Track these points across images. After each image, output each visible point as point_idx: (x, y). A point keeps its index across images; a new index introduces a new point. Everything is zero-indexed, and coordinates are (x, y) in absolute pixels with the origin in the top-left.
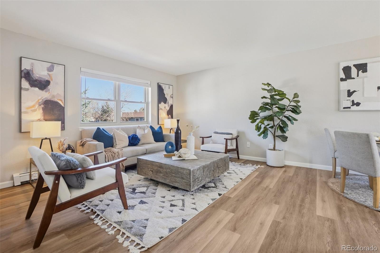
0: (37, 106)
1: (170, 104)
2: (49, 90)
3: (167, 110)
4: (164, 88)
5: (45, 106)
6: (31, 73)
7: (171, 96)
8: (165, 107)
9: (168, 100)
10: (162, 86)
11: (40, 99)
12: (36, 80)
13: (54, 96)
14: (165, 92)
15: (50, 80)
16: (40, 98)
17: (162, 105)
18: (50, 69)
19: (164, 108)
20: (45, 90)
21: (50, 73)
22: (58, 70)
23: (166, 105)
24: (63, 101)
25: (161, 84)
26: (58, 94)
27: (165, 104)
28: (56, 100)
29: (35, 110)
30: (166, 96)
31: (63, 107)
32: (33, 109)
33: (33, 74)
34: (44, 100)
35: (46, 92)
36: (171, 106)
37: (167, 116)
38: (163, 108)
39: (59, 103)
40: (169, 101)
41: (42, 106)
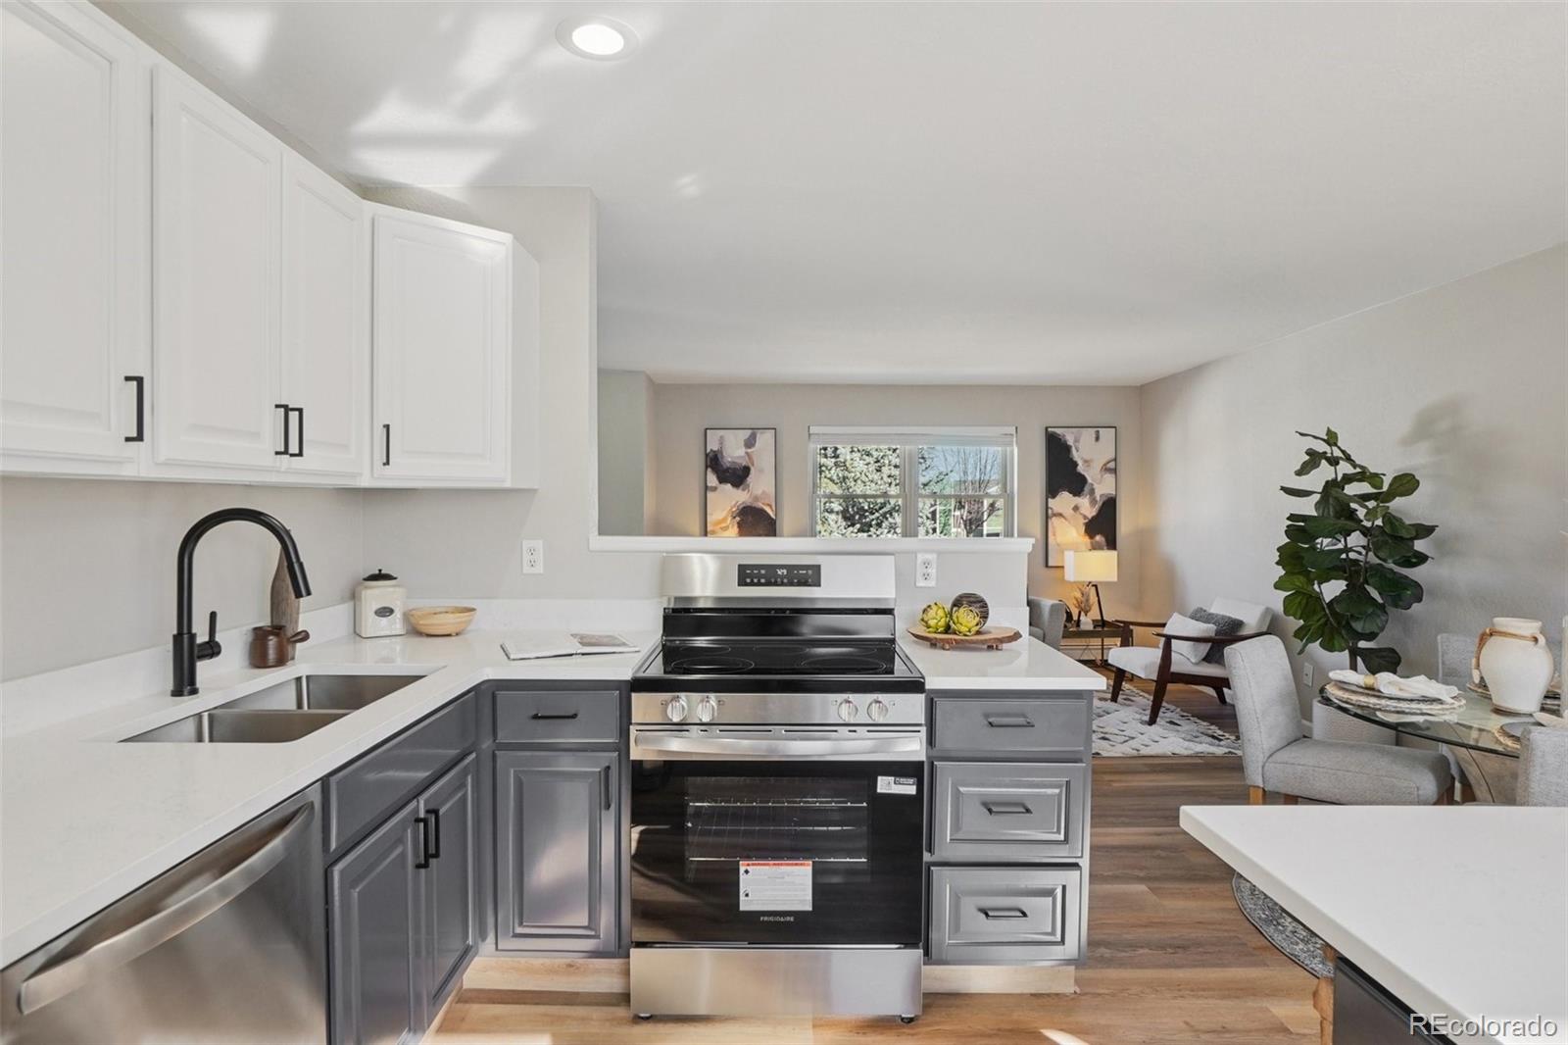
0: (730, 519)
1: (1101, 496)
2: (748, 486)
3: (1085, 517)
4: (1070, 442)
5: (742, 520)
6: (719, 456)
7: (1105, 465)
8: (1076, 508)
9: (1090, 480)
10: (1064, 436)
11: (735, 506)
12: (728, 468)
13: (756, 499)
14: (1076, 455)
15: (750, 465)
16: (734, 503)
17: (1064, 501)
18: (750, 443)
19: (1072, 511)
20: (741, 487)
21: (749, 450)
22: (765, 440)
23: (1084, 502)
24: (774, 508)
25: (1058, 431)
26: (764, 492)
27: (1075, 495)
28: (760, 505)
29: (725, 529)
30: (1081, 469)
31: (772, 519)
32: (724, 525)
33: (723, 457)
34: (741, 507)
35: (743, 490)
36: (1104, 504)
37: (1087, 540)
38: (1068, 512)
39: (766, 512)
40: (1096, 486)
41: (738, 519)
